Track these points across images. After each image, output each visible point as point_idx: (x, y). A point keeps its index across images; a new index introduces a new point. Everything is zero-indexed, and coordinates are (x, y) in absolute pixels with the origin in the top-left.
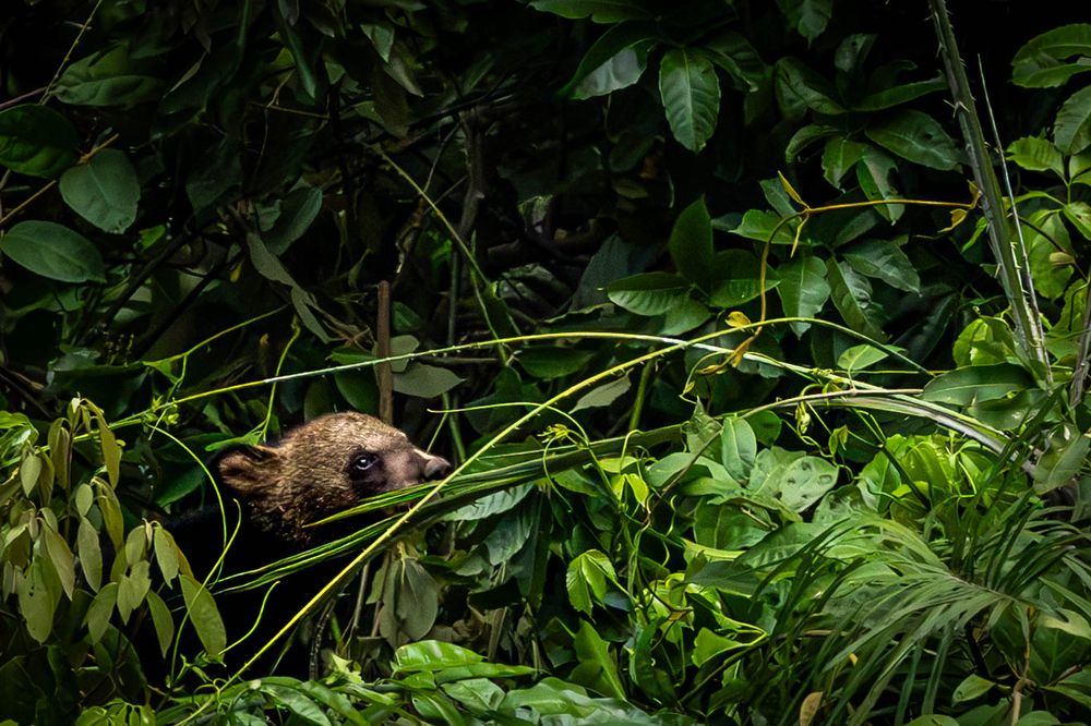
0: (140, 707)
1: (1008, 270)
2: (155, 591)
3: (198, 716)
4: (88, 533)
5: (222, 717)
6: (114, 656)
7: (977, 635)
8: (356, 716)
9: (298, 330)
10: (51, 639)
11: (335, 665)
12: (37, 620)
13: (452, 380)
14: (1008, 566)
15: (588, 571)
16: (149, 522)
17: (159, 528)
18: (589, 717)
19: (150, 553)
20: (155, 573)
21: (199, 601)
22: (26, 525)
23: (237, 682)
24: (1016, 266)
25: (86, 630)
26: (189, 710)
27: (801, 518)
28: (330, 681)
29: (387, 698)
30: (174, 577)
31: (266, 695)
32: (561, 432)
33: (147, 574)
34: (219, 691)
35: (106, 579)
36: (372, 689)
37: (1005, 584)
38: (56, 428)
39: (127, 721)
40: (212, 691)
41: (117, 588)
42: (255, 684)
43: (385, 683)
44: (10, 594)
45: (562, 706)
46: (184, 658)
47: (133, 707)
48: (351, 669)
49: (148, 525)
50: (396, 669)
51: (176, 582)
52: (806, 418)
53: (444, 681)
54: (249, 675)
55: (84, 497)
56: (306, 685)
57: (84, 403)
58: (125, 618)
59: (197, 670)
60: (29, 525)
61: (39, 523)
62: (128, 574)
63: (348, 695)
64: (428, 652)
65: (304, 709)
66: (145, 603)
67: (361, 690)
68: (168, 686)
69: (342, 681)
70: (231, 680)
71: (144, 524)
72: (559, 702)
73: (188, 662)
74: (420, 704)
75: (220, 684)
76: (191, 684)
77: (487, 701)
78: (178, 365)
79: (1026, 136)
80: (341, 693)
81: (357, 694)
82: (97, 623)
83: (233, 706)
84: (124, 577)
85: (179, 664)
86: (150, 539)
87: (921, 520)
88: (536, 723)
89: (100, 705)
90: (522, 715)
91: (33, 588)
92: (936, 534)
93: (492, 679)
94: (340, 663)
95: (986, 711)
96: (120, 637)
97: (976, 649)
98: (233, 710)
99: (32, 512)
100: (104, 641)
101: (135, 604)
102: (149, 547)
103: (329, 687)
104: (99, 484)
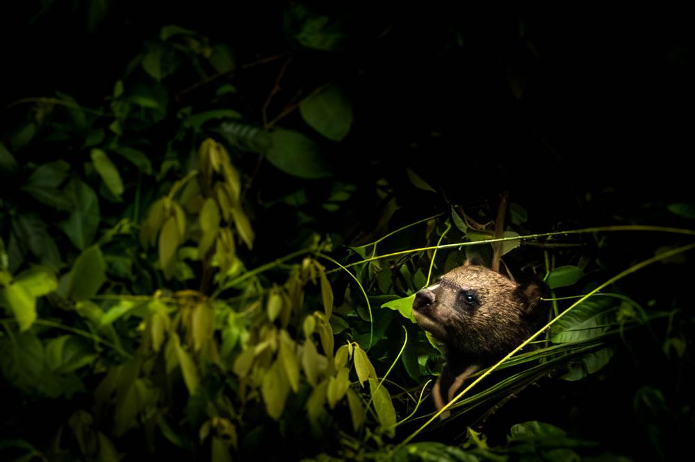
0: (336, 460)
2: (353, 389)
6: (323, 428)
9: (450, 226)
10: (283, 416)
11: (470, 435)
12: (273, 401)
16: (351, 342)
17: (357, 347)
19: (350, 363)
21: (379, 394)
22: (269, 341)
28: (466, 445)
30: (366, 380)
33: (348, 378)
35: (320, 380)
36: (492, 452)
40: (385, 452)
41: (328, 384)
42: (413, 449)
43: (502, 448)
44: (256, 386)
48: (480, 438)
49: (350, 344)
50: (509, 439)
51: (367, 383)
53: (542, 449)
55: (309, 324)
56: (450, 449)
57: (312, 263)
58: (333, 406)
59: (378, 439)
60: (271, 341)
62: (335, 377)
63: (477, 456)
64: (532, 429)
66: (345, 397)
67: (486, 454)
69: (474, 446)
71: (347, 343)
73: (372, 431)
75: (392, 449)
76: (372, 446)
80: (473, 454)
81: (482, 455)
82: (313, 407)
84: (333, 378)
85: (364, 433)
86: (351, 353)
94: (473, 433)
96: (328, 416)
99: (274, 332)
100: (319, 420)
101: (340, 396)
102: (350, 359)
103: (466, 450)
104: (319, 316)
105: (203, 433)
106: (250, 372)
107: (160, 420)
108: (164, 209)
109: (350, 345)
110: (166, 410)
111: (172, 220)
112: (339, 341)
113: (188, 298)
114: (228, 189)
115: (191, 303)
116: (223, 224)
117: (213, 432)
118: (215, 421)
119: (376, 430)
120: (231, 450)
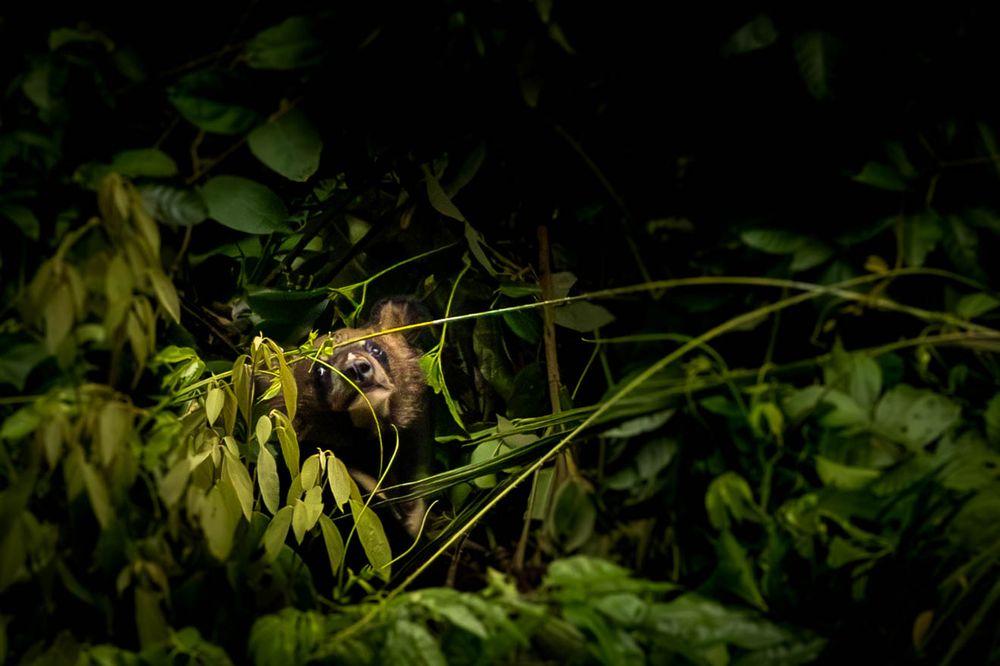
0: (310, 615)
2: (328, 515)
3: (364, 624)
4: (266, 461)
5: (385, 626)
6: (288, 574)
8: (511, 626)
9: (469, 263)
10: (232, 556)
11: (492, 578)
12: (218, 539)
13: (603, 317)
15: (726, 492)
17: (332, 456)
18: (723, 630)
19: (323, 479)
20: (328, 498)
21: (365, 521)
22: (209, 452)
23: (399, 594)
25: (263, 551)
26: (356, 619)
28: (487, 592)
29: (539, 610)
30: (346, 502)
31: (426, 609)
32: (703, 364)
33: (320, 499)
34: (383, 602)
35: (283, 503)
36: (526, 601)
38: (239, 364)
40: (376, 602)
41: (293, 510)
42: (416, 597)
43: (536, 595)
44: (194, 515)
45: (700, 619)
46: (350, 571)
47: (304, 616)
48: (507, 581)
50: (547, 582)
51: (347, 506)
52: (925, 358)
53: (593, 595)
55: (263, 429)
56: (466, 597)
57: (265, 342)
58: (300, 539)
59: (364, 584)
60: (212, 451)
61: (221, 449)
62: (303, 499)
63: (503, 606)
64: (578, 568)
65: (462, 619)
66: (318, 526)
67: (516, 603)
68: (335, 597)
69: (498, 594)
71: (318, 452)
72: (697, 615)
73: (357, 573)
75: (384, 596)
76: (357, 595)
77: (632, 615)
78: (358, 293)
80: (497, 603)
81: (510, 605)
82: (273, 541)
83: (395, 617)
84: (299, 501)
85: (346, 577)
86: (323, 467)
88: (675, 634)
89: (274, 614)
90: (662, 627)
91: (215, 510)
93: (637, 594)
94: (496, 577)
96: (294, 555)
98: (398, 618)
99: (215, 440)
100: (280, 559)
101: (309, 526)
102: (323, 474)
103: (486, 598)
104: (278, 416)
105: (123, 582)
106: (184, 497)
107: (61, 566)
108: (52, 274)
109: (323, 454)
110: (68, 552)
111: (64, 288)
112: (307, 450)
113: (92, 395)
114: (142, 242)
115: (99, 401)
116: (136, 293)
117: (135, 581)
118: (138, 565)
119: (362, 571)
120: (162, 604)
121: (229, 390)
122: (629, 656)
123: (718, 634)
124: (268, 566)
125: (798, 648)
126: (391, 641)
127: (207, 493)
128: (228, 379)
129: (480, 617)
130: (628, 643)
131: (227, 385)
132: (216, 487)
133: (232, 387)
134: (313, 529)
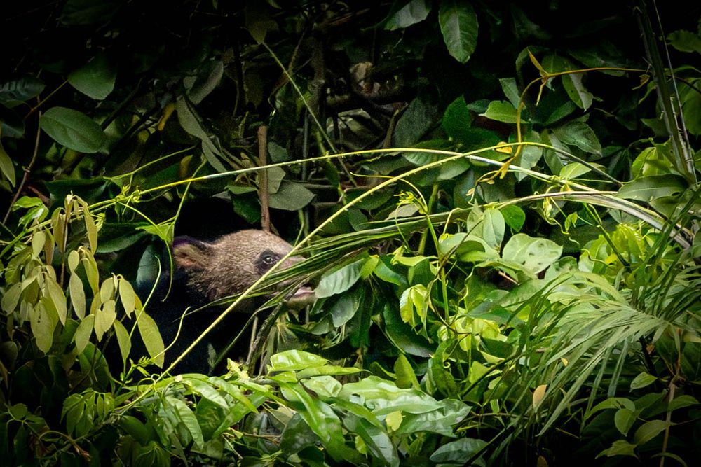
0: (104, 394)
1: (669, 116)
2: (119, 320)
3: (142, 399)
4: (76, 284)
5: (157, 400)
6: (91, 363)
7: (650, 349)
8: (244, 399)
10: (51, 352)
11: (230, 366)
12: (43, 339)
14: (667, 302)
16: (116, 275)
17: (122, 279)
18: (397, 401)
19: (116, 296)
20: (120, 309)
22: (35, 277)
23: (166, 377)
24: (674, 112)
25: (74, 345)
26: (135, 395)
27: (536, 277)
28: (227, 376)
29: (264, 388)
30: (132, 311)
31: (186, 386)
33: (114, 309)
34: (155, 381)
35: (88, 313)
36: (255, 382)
37: (664, 314)
38: (56, 214)
39: (96, 402)
40: (150, 382)
41: (95, 317)
42: (179, 378)
43: (264, 378)
44: (25, 322)
45: (380, 393)
46: (131, 361)
47: (100, 394)
48: (241, 369)
50: (270, 369)
51: (133, 314)
53: (303, 377)
54: (175, 372)
55: (73, 260)
56: (212, 379)
57: (75, 198)
58: (100, 339)
59: (141, 370)
60: (38, 276)
61: (44, 275)
62: (101, 309)
63: (239, 386)
64: (292, 358)
65: (210, 395)
66: (113, 328)
67: (248, 383)
68: (122, 380)
69: (234, 377)
70: (162, 375)
71: (112, 276)
72: (376, 390)
73: (135, 363)
74: (285, 392)
75: (155, 378)
76: (137, 377)
77: (331, 391)
78: (127, 179)
79: (679, 29)
80: (235, 384)
81: (244, 385)
82: (81, 340)
83: (164, 394)
84: (99, 310)
85: (129, 365)
86: (116, 286)
87: (613, 277)
88: (362, 405)
89: (79, 393)
90: (353, 400)
91: (40, 318)
92: (622, 286)
93: (334, 376)
94: (233, 366)
95: (653, 397)
96: (95, 350)
97: (649, 358)
98: (164, 396)
99: (39, 268)
100: (85, 352)
101: (107, 329)
102: (116, 291)
103: (226, 380)
104: (83, 250)
106: (18, 309)
109: (115, 277)
112: (104, 275)
119: (140, 361)
121: (50, 233)
122: (329, 421)
123: (393, 404)
124: (77, 357)
125: (451, 413)
126: (161, 411)
127: (34, 306)
128: (48, 226)
129: (223, 393)
130: (328, 411)
131: (47, 230)
132: (40, 301)
133: (51, 231)
134: (109, 331)
